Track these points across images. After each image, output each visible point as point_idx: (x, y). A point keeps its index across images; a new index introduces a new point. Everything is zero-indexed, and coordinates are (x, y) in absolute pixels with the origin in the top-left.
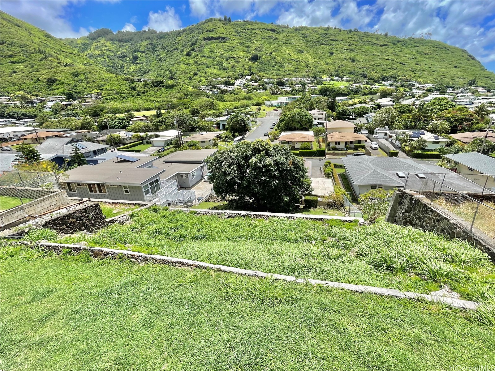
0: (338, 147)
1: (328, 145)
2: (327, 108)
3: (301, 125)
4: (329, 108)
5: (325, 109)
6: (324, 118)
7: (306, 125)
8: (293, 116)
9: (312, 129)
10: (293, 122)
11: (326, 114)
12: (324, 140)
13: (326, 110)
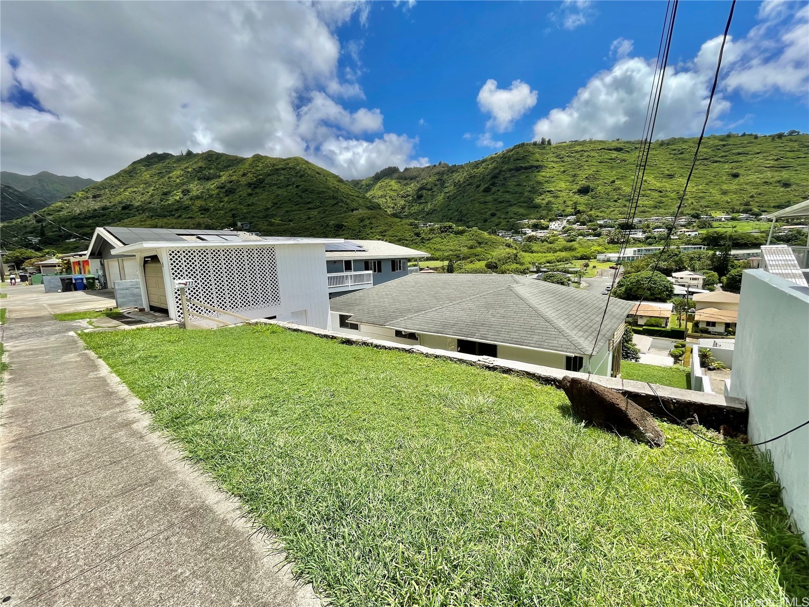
0: (711, 329)
1: (696, 324)
2: (709, 269)
3: (652, 294)
4: (715, 269)
5: (704, 271)
6: (700, 286)
7: (660, 293)
8: (638, 281)
9: (673, 300)
10: (638, 288)
11: (704, 280)
12: (690, 318)
13: (707, 273)
